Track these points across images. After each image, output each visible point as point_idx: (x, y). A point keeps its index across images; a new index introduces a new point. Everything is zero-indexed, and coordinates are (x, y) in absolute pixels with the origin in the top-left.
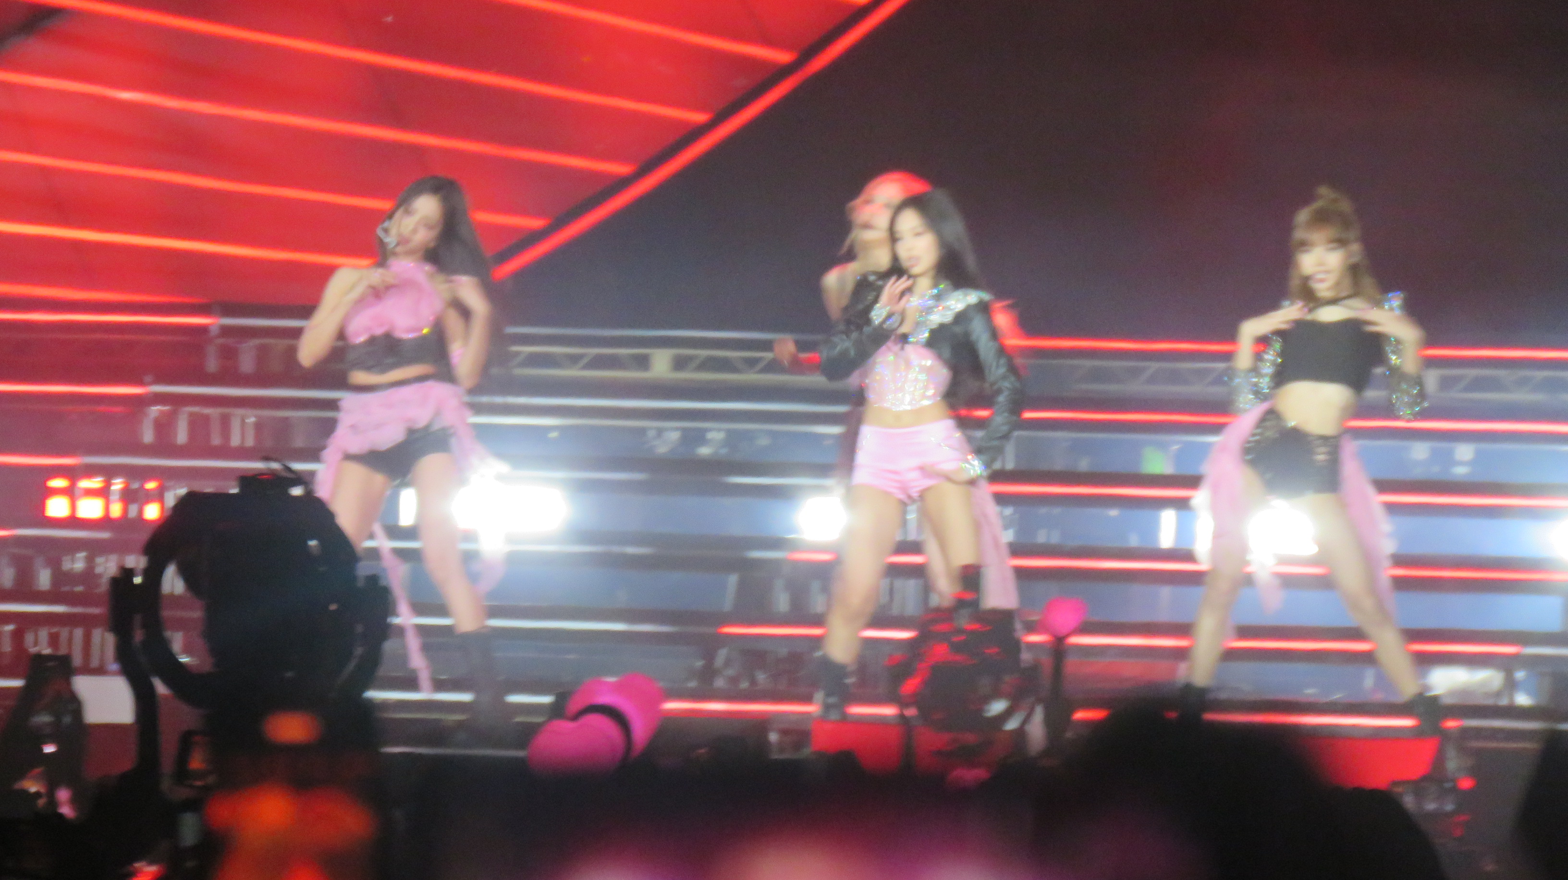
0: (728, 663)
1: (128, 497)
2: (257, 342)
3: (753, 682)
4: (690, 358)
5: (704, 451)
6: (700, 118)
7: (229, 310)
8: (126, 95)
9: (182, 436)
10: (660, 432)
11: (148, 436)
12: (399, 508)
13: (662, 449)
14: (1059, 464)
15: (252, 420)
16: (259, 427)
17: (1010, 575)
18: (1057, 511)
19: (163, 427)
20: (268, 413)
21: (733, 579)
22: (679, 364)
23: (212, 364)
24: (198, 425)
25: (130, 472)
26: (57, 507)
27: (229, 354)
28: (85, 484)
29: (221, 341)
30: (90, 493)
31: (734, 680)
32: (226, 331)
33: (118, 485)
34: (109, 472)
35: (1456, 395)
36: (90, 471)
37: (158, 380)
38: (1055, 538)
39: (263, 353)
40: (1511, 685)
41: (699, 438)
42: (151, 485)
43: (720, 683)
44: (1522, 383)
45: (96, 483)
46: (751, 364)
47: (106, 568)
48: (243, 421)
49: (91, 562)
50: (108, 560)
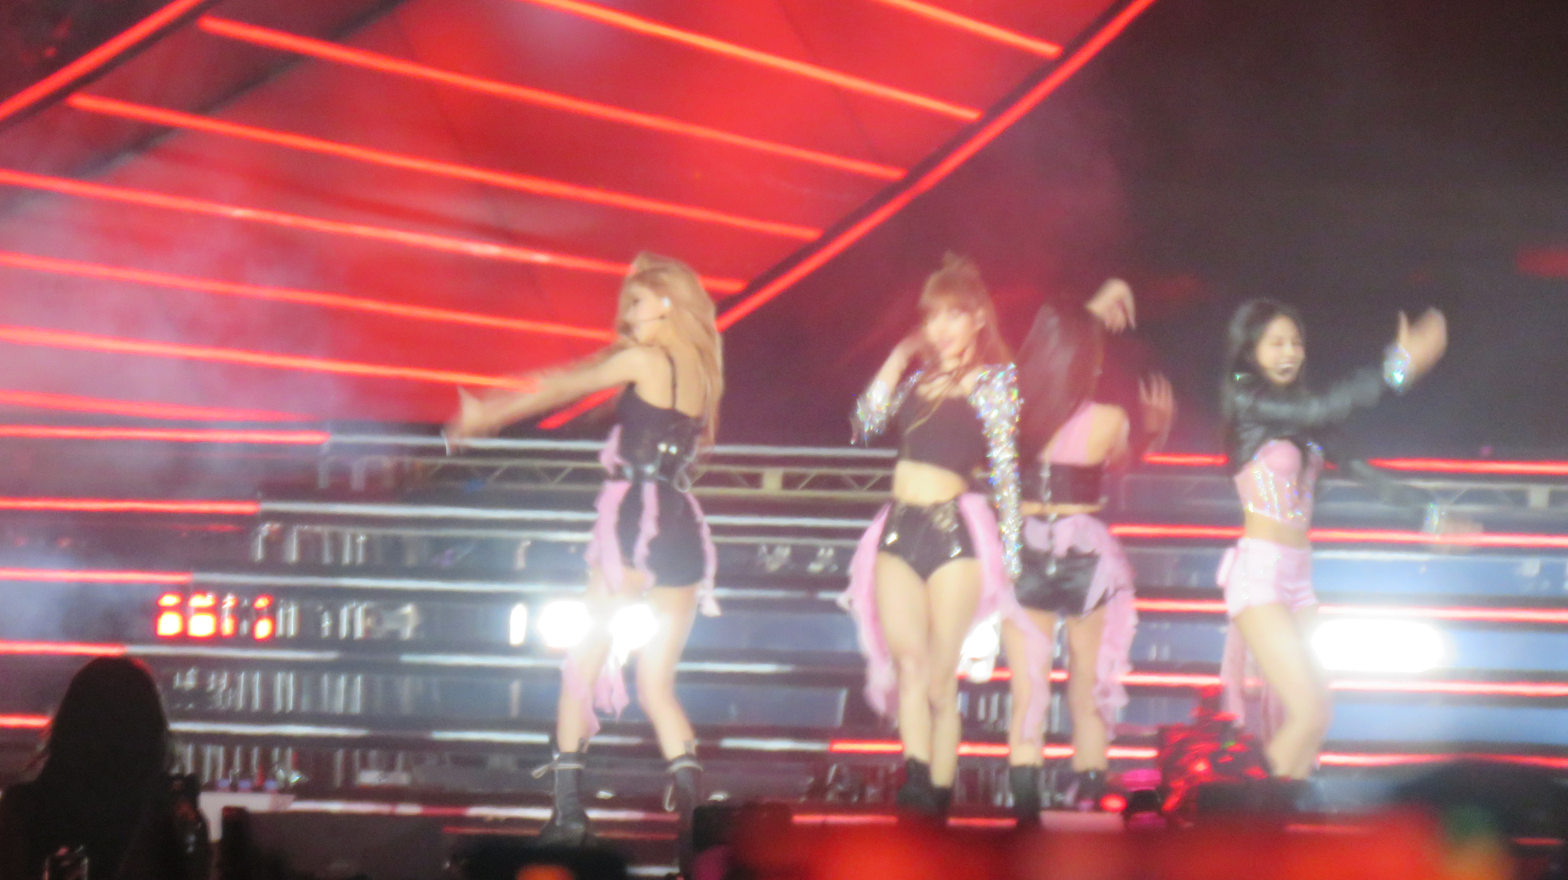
0: (838, 778)
1: (239, 613)
2: (365, 460)
3: (862, 795)
4: (801, 477)
5: (815, 568)
6: (812, 234)
9: (293, 554)
10: (771, 549)
11: (259, 553)
12: (509, 622)
13: (773, 566)
14: (1169, 580)
15: (362, 539)
16: (369, 545)
18: (1167, 626)
19: (274, 544)
20: (378, 532)
21: (843, 695)
22: (789, 482)
23: (323, 483)
24: (309, 545)
25: (240, 591)
26: (169, 625)
27: (342, 471)
28: (196, 601)
29: (332, 460)
31: (845, 795)
32: (336, 448)
33: (229, 601)
34: (220, 590)
36: (202, 589)
37: (269, 498)
38: (1166, 654)
39: (373, 472)
41: (811, 554)
42: (262, 603)
43: (830, 797)
45: (207, 600)
46: (862, 481)
47: (218, 686)
48: (354, 539)
49: (202, 679)
50: (220, 677)
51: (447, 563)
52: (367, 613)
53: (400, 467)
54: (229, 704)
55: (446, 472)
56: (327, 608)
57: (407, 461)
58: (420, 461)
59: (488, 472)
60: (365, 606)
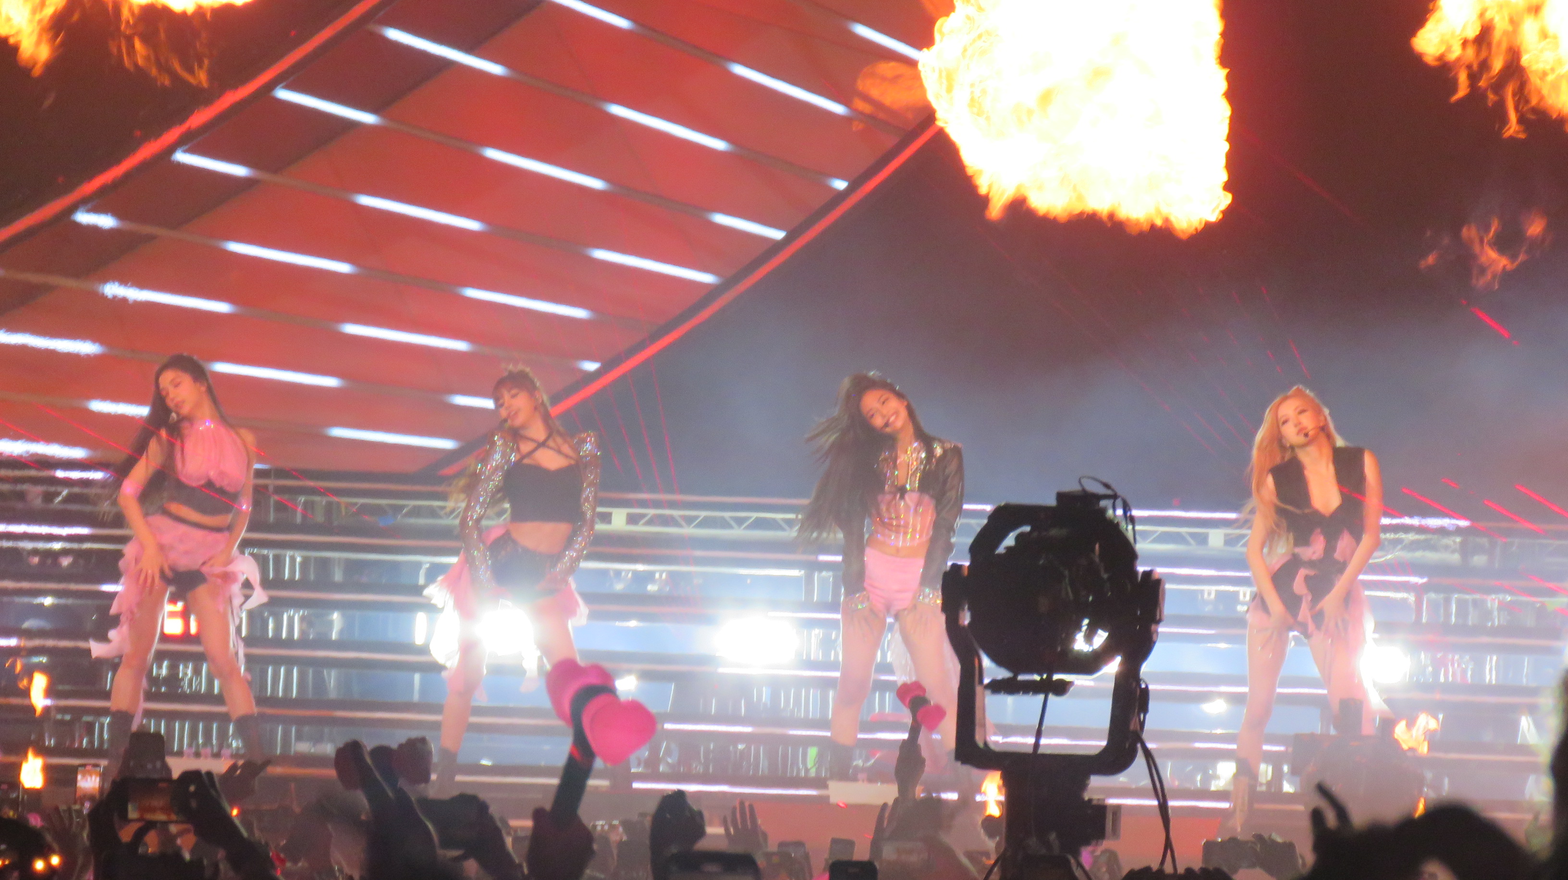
0: (668, 753)
2: (303, 499)
3: (688, 768)
4: (641, 516)
5: (652, 588)
10: (618, 572)
12: (414, 627)
13: (619, 588)
16: (304, 565)
20: (311, 554)
21: (672, 687)
22: (632, 520)
23: (272, 518)
27: (283, 508)
29: (276, 498)
31: (674, 766)
32: (279, 489)
39: (309, 508)
41: (649, 577)
43: (662, 769)
46: (689, 520)
47: (185, 674)
48: (293, 560)
49: (173, 668)
50: (186, 667)
51: (365, 579)
52: (302, 619)
53: (329, 505)
54: (193, 690)
55: (364, 509)
56: (272, 614)
57: (335, 499)
58: (344, 500)
59: (398, 509)
60: (301, 613)
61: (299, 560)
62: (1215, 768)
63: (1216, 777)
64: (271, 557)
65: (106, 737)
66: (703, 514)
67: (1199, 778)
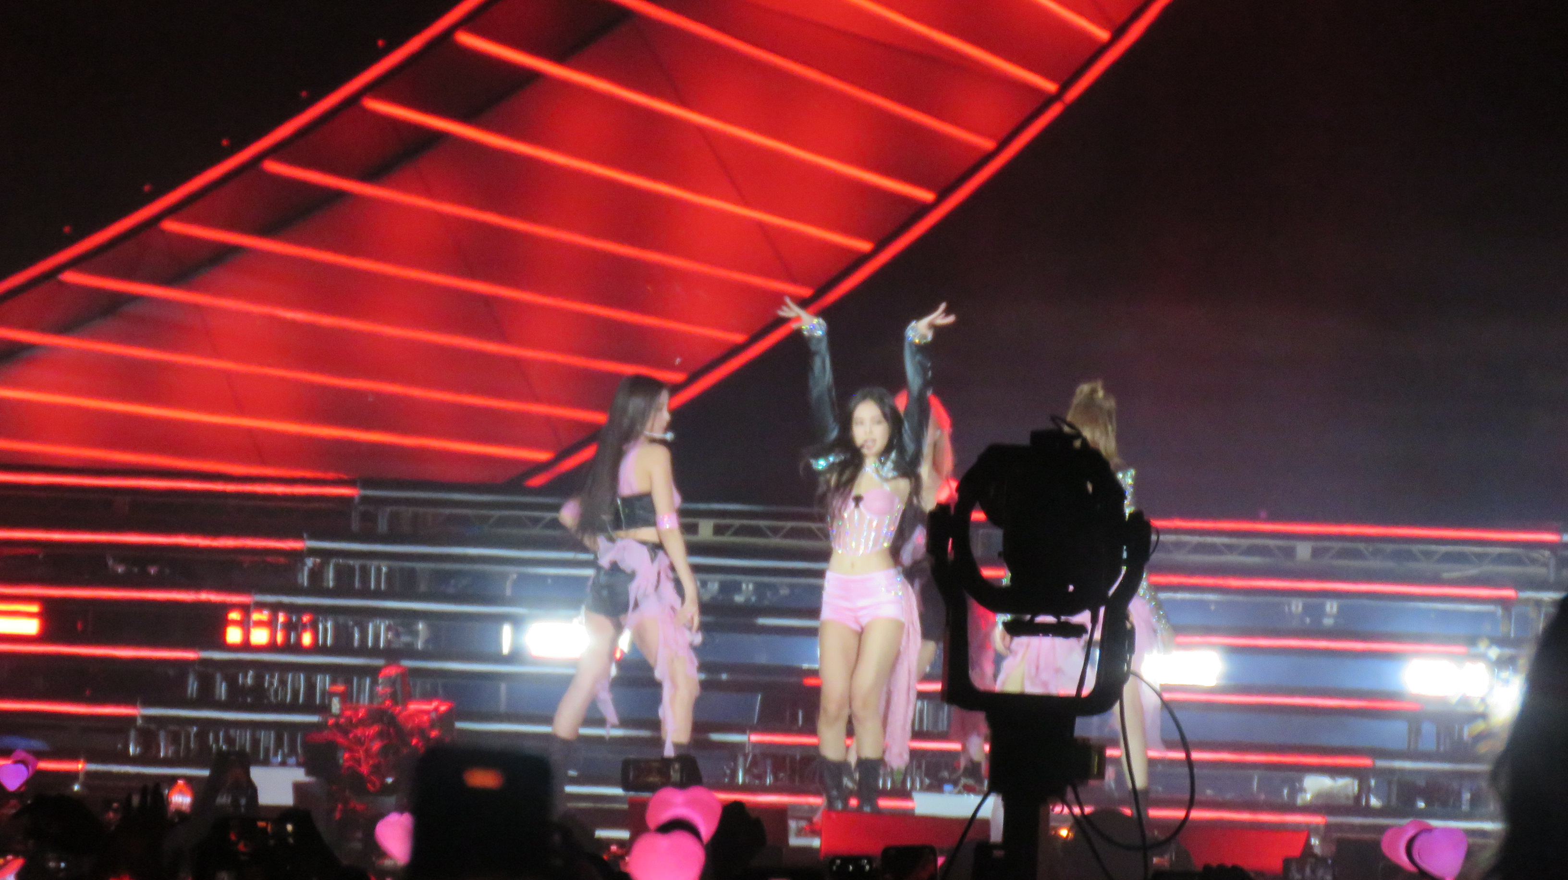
0: (753, 764)
1: (289, 627)
2: (388, 509)
4: (728, 527)
5: (739, 599)
6: (738, 338)
7: (367, 483)
8: (290, 315)
9: (330, 581)
11: (304, 579)
12: (500, 637)
16: (390, 575)
17: (913, 696)
19: (316, 575)
20: (397, 565)
22: (718, 530)
23: (355, 526)
24: (343, 574)
25: (291, 609)
26: (234, 635)
27: (368, 518)
28: (256, 616)
29: (362, 508)
30: (260, 623)
31: (759, 777)
32: (365, 500)
33: (281, 618)
34: (275, 608)
35: (1326, 561)
36: (260, 606)
37: (314, 536)
39: (394, 518)
40: (1364, 789)
41: (736, 588)
42: (306, 619)
44: (1375, 554)
45: (264, 616)
46: (775, 531)
47: (271, 684)
48: (379, 570)
49: (259, 679)
50: (272, 677)
51: (451, 590)
52: (388, 629)
53: (416, 516)
54: (279, 698)
55: (451, 519)
56: (356, 624)
57: (421, 510)
58: (431, 510)
59: (484, 519)
60: (387, 623)
61: (384, 569)
62: (1301, 781)
63: (1302, 790)
64: (357, 567)
65: (193, 746)
66: (789, 524)
67: (1285, 792)
